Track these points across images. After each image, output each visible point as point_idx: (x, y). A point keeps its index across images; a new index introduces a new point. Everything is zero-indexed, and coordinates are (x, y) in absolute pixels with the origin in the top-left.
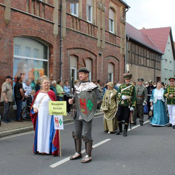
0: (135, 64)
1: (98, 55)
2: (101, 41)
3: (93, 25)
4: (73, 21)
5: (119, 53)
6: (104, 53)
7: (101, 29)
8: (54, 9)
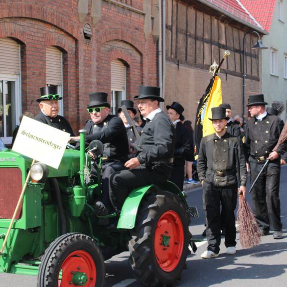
0: (187, 63)
1: (81, 38)
5: (142, 31)
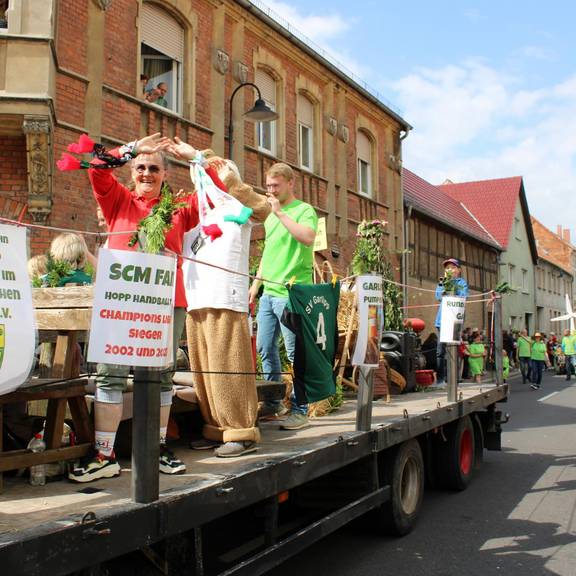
0: (429, 278)
1: (329, 257)
2: (338, 218)
3: (316, 178)
4: (262, 168)
6: (345, 250)
7: (337, 187)
8: (214, 136)
